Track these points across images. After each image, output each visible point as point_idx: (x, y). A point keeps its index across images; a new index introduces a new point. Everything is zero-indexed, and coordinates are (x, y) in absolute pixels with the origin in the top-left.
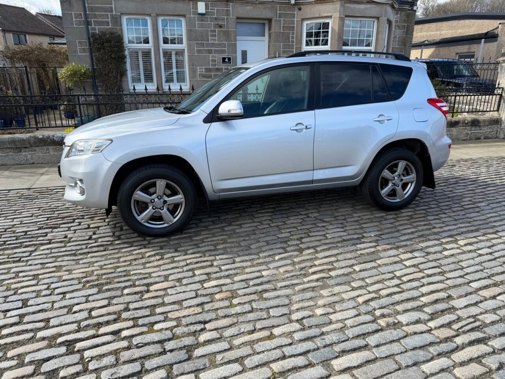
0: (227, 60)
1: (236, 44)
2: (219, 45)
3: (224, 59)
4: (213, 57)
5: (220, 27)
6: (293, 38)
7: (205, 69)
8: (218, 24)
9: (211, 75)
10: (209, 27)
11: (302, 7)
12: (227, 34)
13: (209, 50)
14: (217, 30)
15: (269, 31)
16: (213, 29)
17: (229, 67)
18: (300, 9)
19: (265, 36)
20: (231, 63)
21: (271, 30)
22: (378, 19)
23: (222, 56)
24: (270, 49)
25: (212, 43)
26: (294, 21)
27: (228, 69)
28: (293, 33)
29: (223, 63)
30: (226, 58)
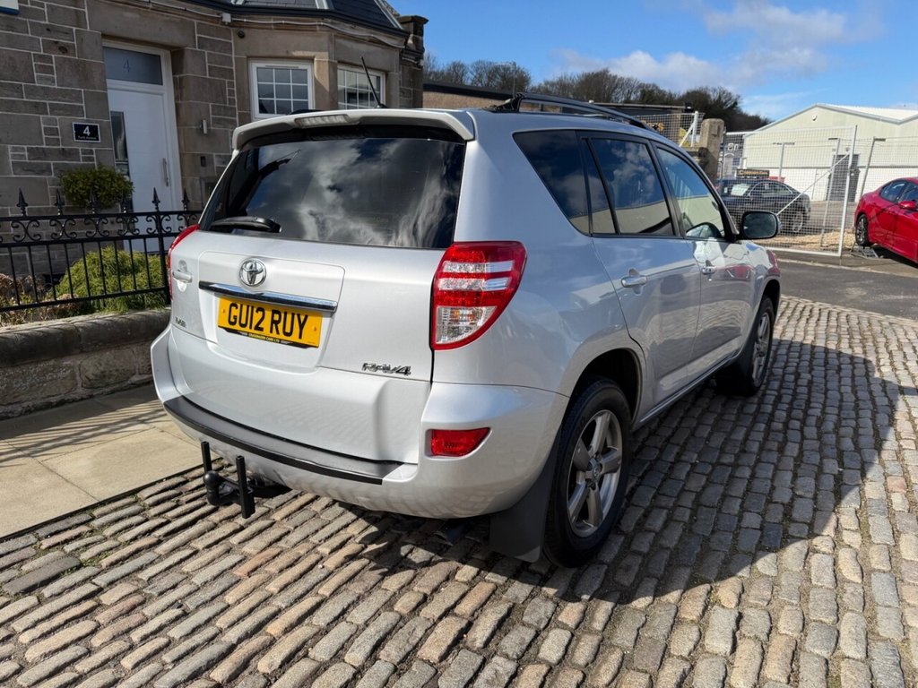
0: (87, 131)
1: (106, 95)
2: (64, 94)
3: (79, 129)
4: (48, 121)
5: (64, 49)
6: (231, 93)
7: (29, 150)
8: (56, 43)
9: (49, 165)
10: (32, 48)
11: (246, 31)
12: (82, 72)
13: (36, 105)
14: (53, 56)
15: (174, 74)
16: (42, 53)
17: (94, 149)
18: (242, 36)
19: (162, 84)
20: (98, 139)
21: (181, 73)
22: (387, 73)
23: (75, 120)
24: (183, 111)
25: (43, 88)
26: (231, 58)
27: (91, 152)
28: (231, 84)
29: (77, 138)
30: (86, 126)
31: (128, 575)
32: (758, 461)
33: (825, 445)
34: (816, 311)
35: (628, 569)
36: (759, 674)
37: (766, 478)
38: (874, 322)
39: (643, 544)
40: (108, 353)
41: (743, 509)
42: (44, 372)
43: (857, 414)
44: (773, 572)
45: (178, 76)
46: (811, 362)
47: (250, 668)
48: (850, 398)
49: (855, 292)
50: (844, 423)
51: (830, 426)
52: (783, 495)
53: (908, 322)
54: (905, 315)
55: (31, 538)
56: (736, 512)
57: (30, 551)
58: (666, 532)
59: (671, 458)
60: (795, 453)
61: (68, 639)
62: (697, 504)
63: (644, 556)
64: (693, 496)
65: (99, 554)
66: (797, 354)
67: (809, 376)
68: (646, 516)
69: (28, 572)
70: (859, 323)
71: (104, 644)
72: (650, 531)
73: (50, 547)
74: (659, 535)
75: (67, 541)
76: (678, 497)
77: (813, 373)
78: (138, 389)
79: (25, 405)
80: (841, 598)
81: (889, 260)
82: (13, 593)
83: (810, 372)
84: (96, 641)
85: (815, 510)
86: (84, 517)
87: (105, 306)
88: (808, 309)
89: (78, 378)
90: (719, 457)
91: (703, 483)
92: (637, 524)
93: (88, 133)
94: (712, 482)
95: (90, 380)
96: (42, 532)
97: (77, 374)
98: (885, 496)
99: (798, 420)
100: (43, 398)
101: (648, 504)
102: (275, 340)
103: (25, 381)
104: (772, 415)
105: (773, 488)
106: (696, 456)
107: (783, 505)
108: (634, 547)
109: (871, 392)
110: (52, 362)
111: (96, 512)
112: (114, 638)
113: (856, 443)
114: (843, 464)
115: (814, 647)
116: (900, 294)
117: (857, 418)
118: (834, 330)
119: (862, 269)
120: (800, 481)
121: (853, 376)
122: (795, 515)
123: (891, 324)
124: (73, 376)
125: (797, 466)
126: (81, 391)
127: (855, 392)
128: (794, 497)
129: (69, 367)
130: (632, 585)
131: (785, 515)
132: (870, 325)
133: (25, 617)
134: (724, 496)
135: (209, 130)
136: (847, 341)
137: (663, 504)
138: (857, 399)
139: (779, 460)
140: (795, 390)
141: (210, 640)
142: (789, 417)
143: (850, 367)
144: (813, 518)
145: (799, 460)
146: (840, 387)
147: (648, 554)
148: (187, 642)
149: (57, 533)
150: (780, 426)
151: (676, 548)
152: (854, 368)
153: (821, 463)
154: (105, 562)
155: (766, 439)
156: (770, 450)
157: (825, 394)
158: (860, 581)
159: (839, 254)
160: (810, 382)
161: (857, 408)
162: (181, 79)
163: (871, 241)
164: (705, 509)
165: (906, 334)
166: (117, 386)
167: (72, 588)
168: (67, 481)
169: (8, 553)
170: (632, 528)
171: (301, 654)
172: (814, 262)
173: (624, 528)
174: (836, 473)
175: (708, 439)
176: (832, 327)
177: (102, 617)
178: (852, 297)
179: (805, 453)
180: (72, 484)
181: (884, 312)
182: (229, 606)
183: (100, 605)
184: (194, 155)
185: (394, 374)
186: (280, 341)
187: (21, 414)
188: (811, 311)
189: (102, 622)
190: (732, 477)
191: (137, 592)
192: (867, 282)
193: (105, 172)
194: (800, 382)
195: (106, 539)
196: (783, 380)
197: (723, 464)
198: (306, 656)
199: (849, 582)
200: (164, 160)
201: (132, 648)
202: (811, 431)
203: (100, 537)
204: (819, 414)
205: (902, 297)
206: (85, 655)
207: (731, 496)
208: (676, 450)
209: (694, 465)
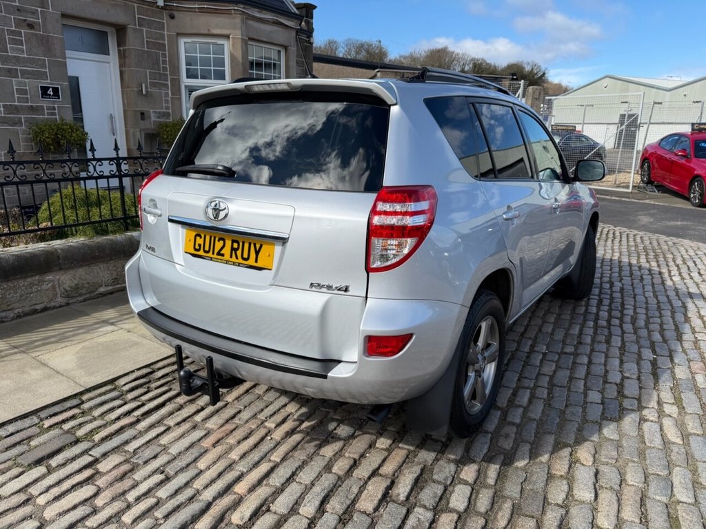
0: (50, 92)
1: (65, 63)
2: (31, 62)
3: (44, 90)
4: (19, 83)
5: (31, 26)
6: (164, 62)
7: (4, 106)
8: (25, 20)
9: (20, 119)
10: (6, 25)
11: (176, 13)
12: (46, 43)
13: (9, 70)
14: (23, 31)
15: (118, 46)
16: (14, 28)
17: (56, 106)
18: (172, 17)
19: (109, 55)
20: (59, 98)
21: (125, 46)
22: (286, 48)
23: (41, 83)
24: (126, 77)
25: (15, 56)
26: (164, 34)
27: (54, 108)
28: (164, 55)
29: (42, 97)
30: (49, 88)
31: (117, 448)
32: (592, 350)
33: (641, 337)
34: (617, 234)
35: (507, 436)
36: (618, 516)
37: (600, 364)
38: (662, 242)
39: (516, 416)
40: (81, 270)
41: (587, 389)
42: (31, 285)
43: (660, 314)
44: (616, 437)
45: (121, 48)
46: (620, 273)
47: (226, 521)
48: (653, 301)
49: (644, 219)
50: (651, 320)
51: (641, 323)
52: (615, 377)
53: (687, 242)
54: (684, 237)
55: (35, 420)
56: (582, 391)
57: (35, 430)
58: (531, 407)
59: (527, 349)
60: (619, 344)
61: (76, 501)
62: (552, 386)
63: (518, 426)
64: (547, 379)
65: (91, 431)
66: (609, 268)
67: (620, 285)
68: (514, 394)
69: (36, 447)
70: (650, 243)
71: (106, 504)
72: (520, 406)
73: (51, 426)
74: (526, 409)
75: (64, 421)
76: (537, 379)
77: (623, 282)
78: (104, 298)
79: (16, 311)
80: (669, 456)
81: (666, 195)
82: (26, 464)
83: (620, 281)
84: (99, 502)
85: (640, 388)
86: (75, 402)
87: (77, 232)
88: (611, 232)
89: (58, 290)
90: (563, 348)
91: (553, 369)
92: (509, 401)
93: (52, 93)
94: (560, 368)
95: (67, 291)
96: (43, 414)
97: (57, 286)
98: (690, 377)
99: (617, 318)
100: (31, 306)
101: (515, 385)
102: (234, 264)
103: (16, 293)
104: (597, 314)
105: (607, 371)
106: (545, 347)
107: (616, 384)
108: (509, 419)
109: (668, 297)
110: (37, 278)
111: (84, 398)
112: (113, 499)
113: (663, 336)
114: (656, 352)
115: (655, 494)
116: (677, 221)
117: (661, 317)
118: (633, 249)
119: (647, 201)
120: (626, 366)
121: (653, 284)
122: (626, 392)
123: (674, 243)
124: (54, 288)
125: (622, 354)
126: (60, 300)
127: (656, 297)
128: (623, 378)
129: (51, 281)
130: (512, 448)
131: (619, 392)
132: (659, 244)
133: (39, 484)
134: (571, 379)
135: (147, 92)
136: (644, 257)
137: (526, 385)
138: (659, 302)
139: (608, 350)
140: (611, 295)
141: (191, 499)
142: (610, 317)
143: (650, 277)
144: (640, 394)
145: (623, 349)
146: (644, 292)
147: (520, 424)
148: (172, 501)
149: (55, 414)
150: (605, 323)
151: (541, 420)
152: (653, 278)
153: (639, 352)
154: (97, 438)
155: (595, 333)
156: (600, 342)
157: (634, 298)
158: (681, 443)
159: (630, 190)
160: (622, 290)
161: (659, 309)
162: (124, 51)
163: (653, 180)
164: (558, 388)
165: (687, 252)
166: (88, 296)
167: (73, 459)
168: (58, 372)
169: (18, 432)
170: (505, 405)
171: (264, 508)
172: (611, 196)
173: (499, 404)
174: (652, 359)
175: (552, 334)
176: (632, 246)
177: (101, 482)
178: (643, 223)
179: (627, 344)
180: (63, 375)
181: (668, 235)
182: (201, 471)
183: (97, 472)
184: (135, 111)
185: (336, 292)
186: (239, 265)
187: (13, 319)
188: (614, 234)
189: (101, 486)
190: (574, 363)
191: (126, 461)
192: (652, 212)
193: (66, 124)
194: (614, 289)
195: (95, 419)
196: (601, 288)
197: (566, 353)
198: (268, 510)
199: (673, 443)
200: (111, 115)
201: (129, 507)
202: (628, 327)
203: (90, 417)
204: (633, 314)
205: (680, 223)
206: (92, 513)
207: (576, 378)
208: (530, 342)
209: (544, 354)
